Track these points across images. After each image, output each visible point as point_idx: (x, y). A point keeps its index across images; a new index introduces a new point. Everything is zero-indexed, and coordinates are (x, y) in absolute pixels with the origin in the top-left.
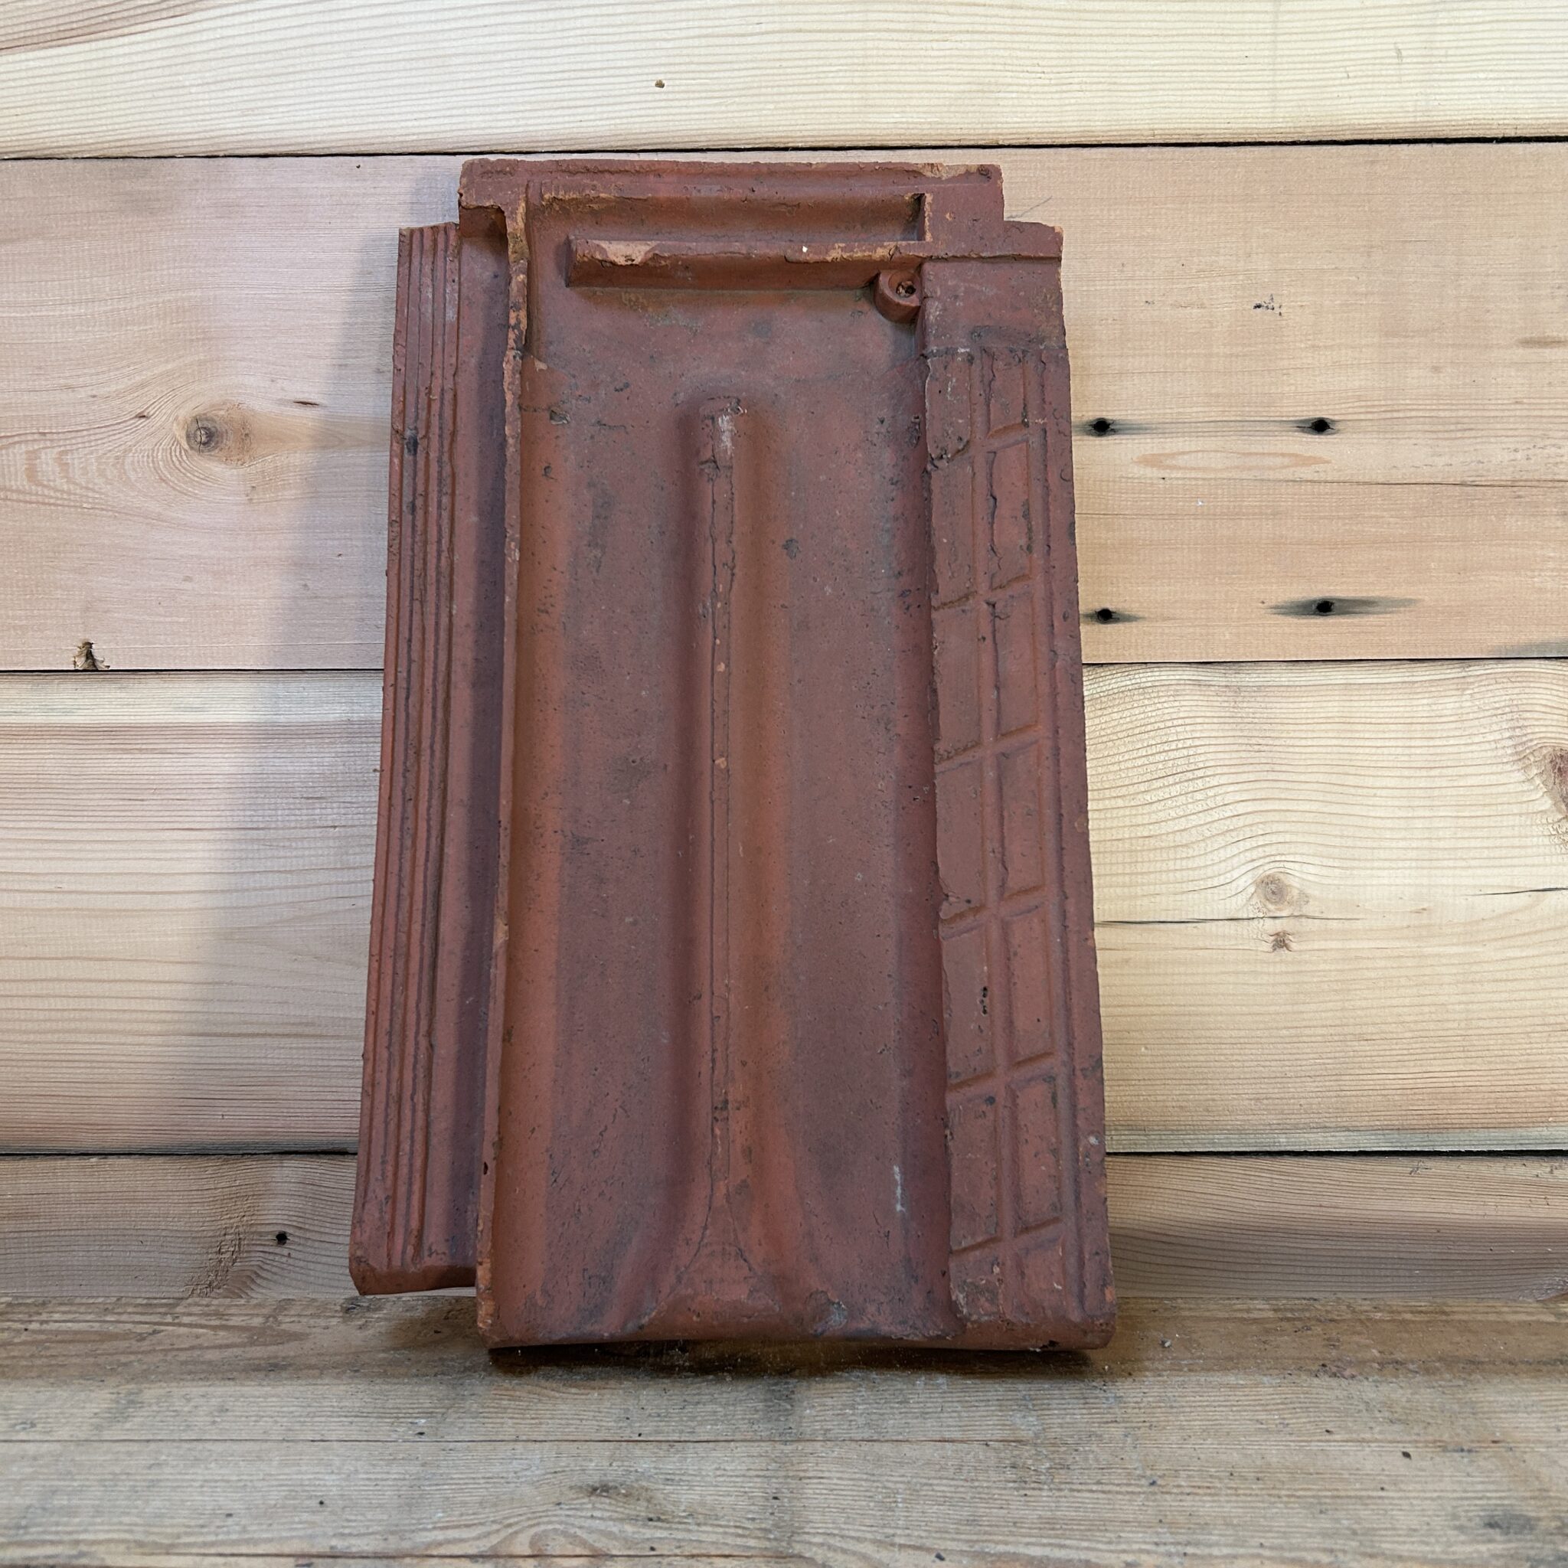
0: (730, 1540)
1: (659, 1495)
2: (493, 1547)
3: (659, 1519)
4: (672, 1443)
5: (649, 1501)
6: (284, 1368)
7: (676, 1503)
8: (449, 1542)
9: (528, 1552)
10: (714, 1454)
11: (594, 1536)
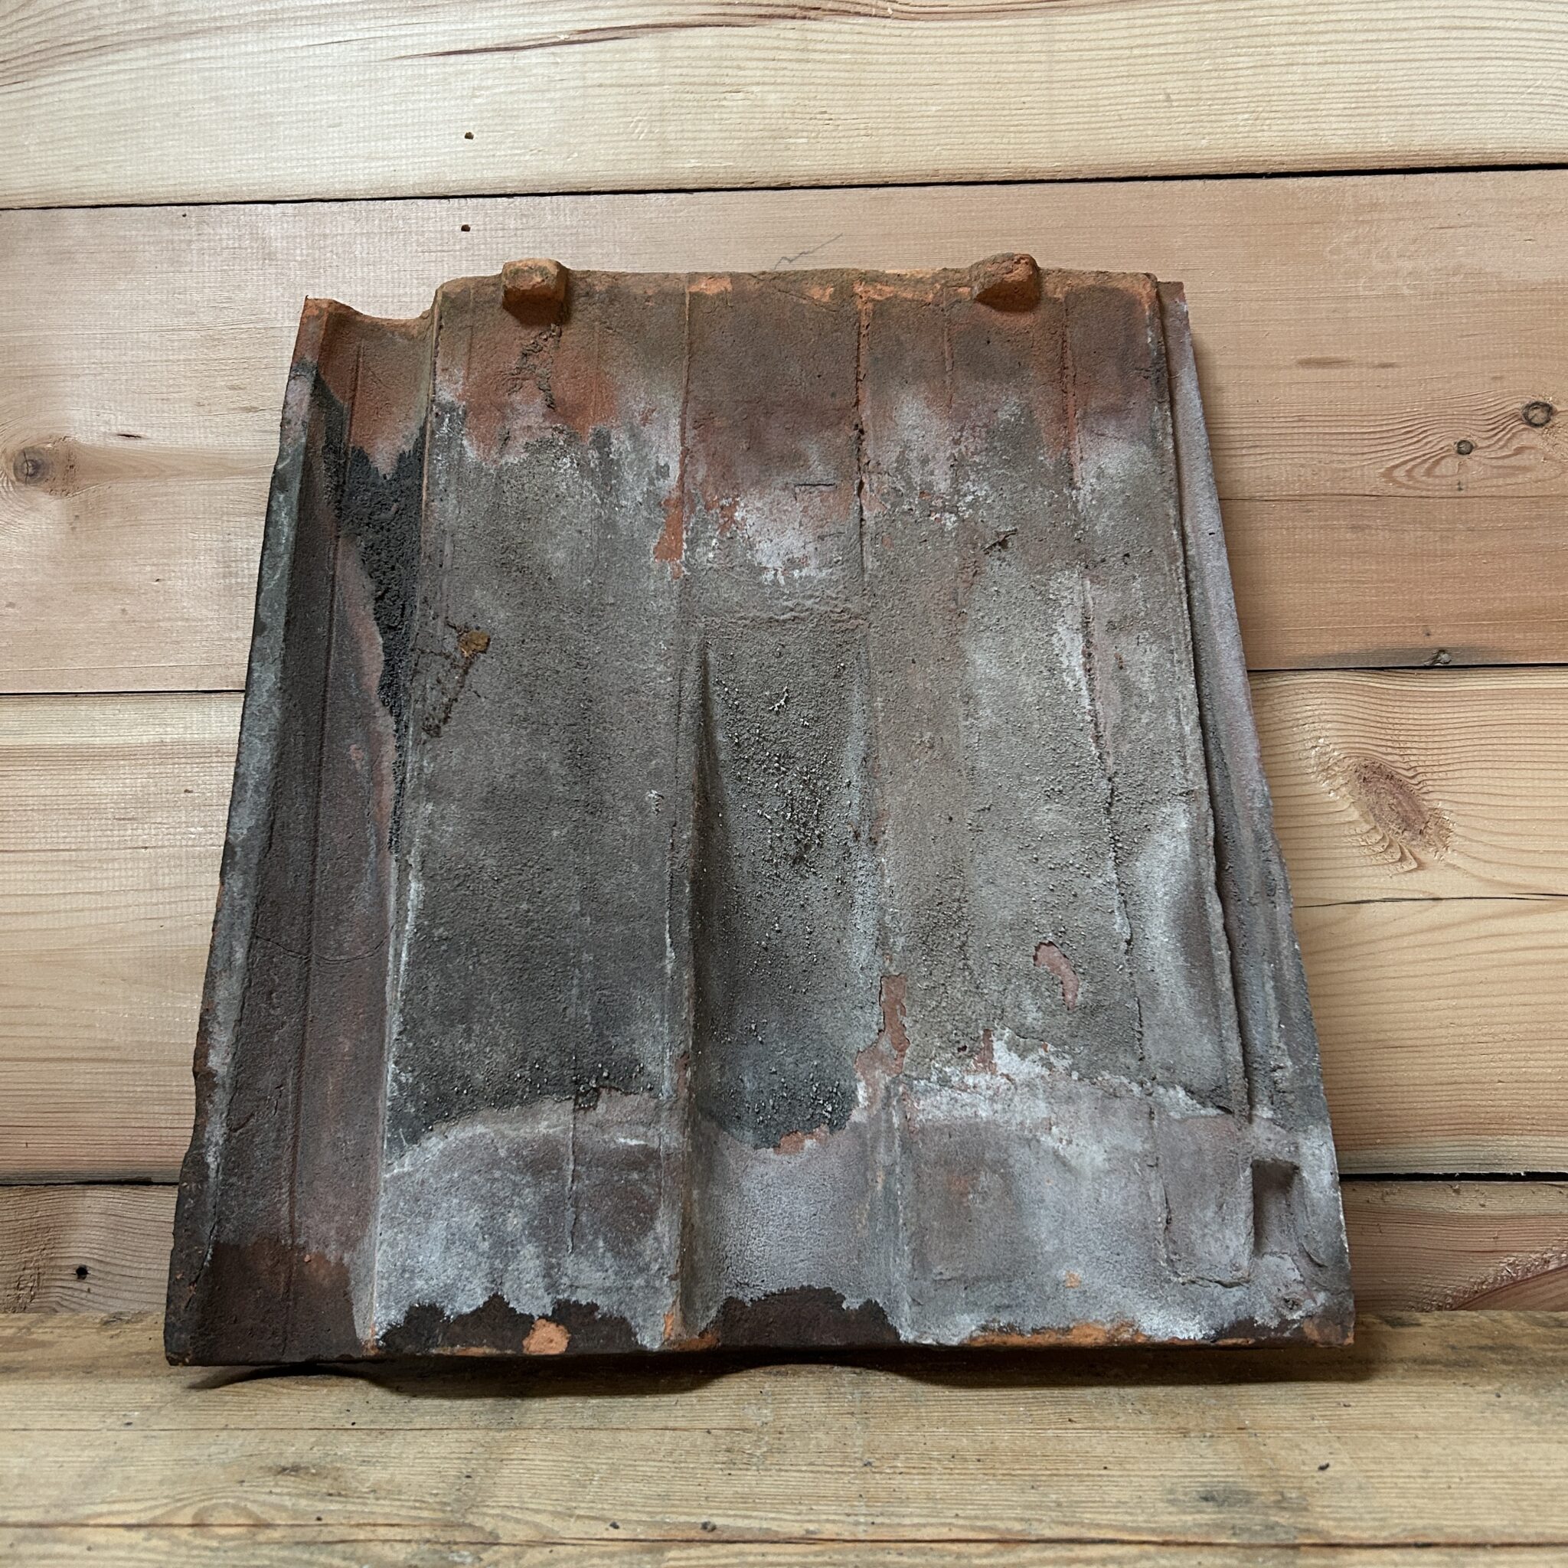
0: (403, 1512)
1: (350, 1474)
2: (155, 1518)
3: (340, 1495)
4: (381, 1431)
5: (336, 1479)
6: (16, 1370)
7: (362, 1482)
8: (111, 1513)
9: (190, 1522)
10: (423, 1440)
11: (262, 1509)
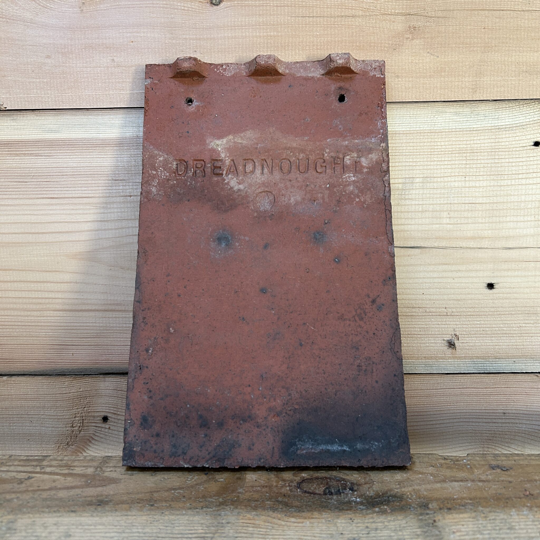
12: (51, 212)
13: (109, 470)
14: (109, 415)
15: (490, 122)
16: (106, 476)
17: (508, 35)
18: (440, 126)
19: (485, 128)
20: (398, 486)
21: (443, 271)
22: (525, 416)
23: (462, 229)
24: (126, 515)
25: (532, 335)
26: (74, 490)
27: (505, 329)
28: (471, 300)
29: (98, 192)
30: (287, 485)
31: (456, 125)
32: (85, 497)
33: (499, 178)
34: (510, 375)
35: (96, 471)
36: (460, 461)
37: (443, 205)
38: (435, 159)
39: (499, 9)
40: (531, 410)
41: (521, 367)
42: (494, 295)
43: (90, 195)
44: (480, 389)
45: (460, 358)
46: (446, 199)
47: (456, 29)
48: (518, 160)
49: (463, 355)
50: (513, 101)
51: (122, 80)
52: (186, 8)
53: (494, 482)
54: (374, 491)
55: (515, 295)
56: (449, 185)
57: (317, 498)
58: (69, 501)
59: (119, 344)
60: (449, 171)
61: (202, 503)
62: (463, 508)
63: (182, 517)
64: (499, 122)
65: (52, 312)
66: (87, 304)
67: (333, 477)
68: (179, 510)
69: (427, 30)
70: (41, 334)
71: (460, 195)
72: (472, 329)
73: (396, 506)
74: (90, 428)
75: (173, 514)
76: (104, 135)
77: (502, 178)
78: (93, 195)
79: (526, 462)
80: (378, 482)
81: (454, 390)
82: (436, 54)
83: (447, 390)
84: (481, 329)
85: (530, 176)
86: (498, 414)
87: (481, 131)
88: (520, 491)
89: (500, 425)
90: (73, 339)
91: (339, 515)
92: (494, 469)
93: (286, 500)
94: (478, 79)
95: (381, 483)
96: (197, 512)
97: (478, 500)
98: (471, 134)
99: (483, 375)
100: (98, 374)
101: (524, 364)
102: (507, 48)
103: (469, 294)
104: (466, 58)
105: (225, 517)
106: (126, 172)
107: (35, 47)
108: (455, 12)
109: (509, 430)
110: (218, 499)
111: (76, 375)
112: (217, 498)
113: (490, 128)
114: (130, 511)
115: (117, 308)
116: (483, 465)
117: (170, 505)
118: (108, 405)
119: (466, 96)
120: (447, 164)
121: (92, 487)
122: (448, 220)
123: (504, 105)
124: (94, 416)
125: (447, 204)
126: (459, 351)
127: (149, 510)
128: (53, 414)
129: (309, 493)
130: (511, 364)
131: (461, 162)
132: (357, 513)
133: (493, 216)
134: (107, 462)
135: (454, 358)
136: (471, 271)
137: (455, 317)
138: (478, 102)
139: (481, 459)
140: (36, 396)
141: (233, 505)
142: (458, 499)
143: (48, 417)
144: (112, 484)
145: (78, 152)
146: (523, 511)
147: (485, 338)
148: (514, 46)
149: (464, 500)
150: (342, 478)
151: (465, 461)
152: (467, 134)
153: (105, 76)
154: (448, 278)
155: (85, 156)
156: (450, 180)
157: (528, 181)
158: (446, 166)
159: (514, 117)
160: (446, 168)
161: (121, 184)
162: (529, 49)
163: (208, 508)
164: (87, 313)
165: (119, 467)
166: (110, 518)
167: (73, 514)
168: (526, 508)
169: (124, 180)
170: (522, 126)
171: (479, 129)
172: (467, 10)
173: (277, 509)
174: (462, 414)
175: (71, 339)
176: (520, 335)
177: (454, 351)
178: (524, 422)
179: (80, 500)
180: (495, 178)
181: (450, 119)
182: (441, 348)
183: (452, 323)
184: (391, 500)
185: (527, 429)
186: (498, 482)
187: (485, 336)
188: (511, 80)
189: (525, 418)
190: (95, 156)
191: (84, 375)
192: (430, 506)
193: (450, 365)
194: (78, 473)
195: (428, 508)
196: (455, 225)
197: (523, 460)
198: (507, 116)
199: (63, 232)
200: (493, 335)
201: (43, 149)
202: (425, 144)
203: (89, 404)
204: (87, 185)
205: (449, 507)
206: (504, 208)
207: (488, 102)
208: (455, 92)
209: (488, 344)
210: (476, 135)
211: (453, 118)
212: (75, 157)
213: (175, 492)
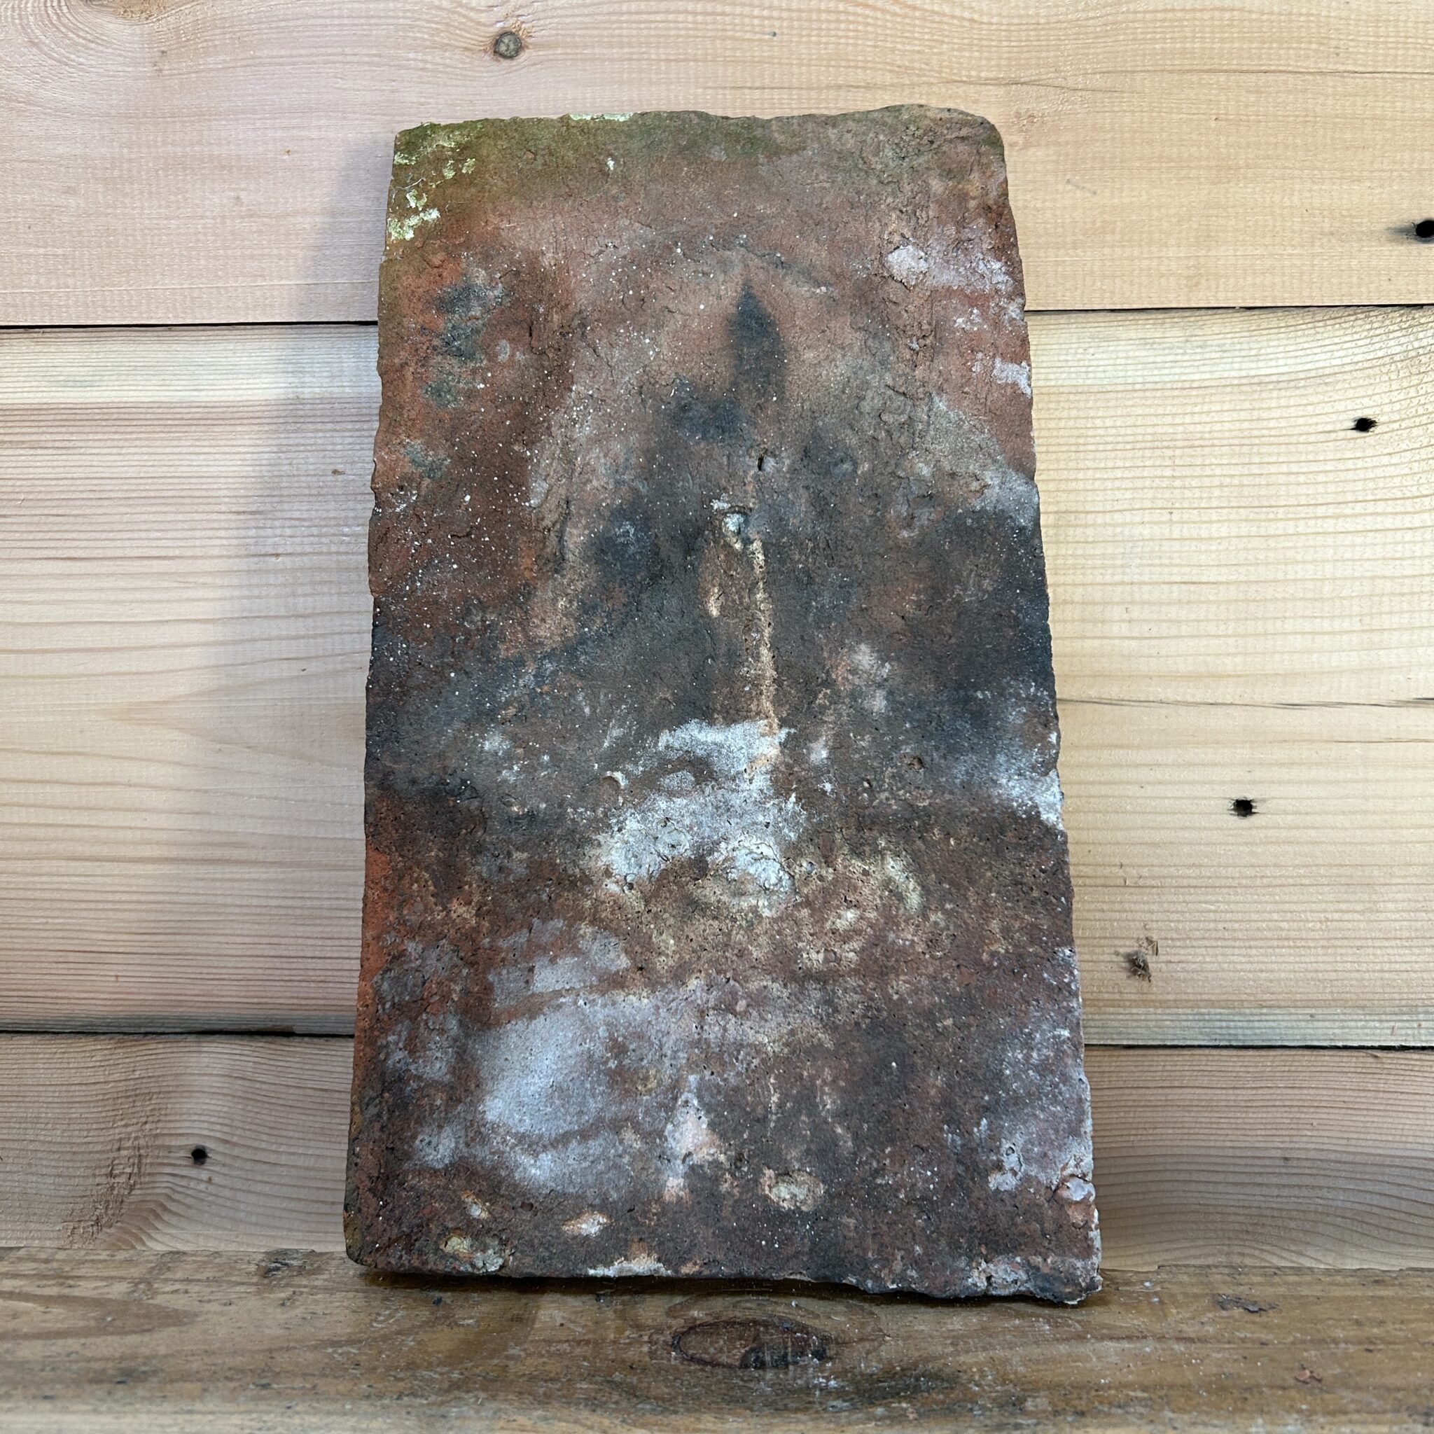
12: (68, 596)
13: (169, 1288)
14: (209, 1144)
15: (1236, 366)
16: (155, 1306)
17: (1280, 137)
18: (1102, 375)
19: (1223, 382)
20: (951, 1349)
21: (1114, 766)
22: (1343, 1167)
23: (1163, 652)
24: (190, 1412)
25: (1358, 943)
26: (60, 1342)
27: (1284, 925)
28: (1190, 844)
29: (190, 543)
30: (646, 1338)
31: (1146, 373)
32: (89, 1361)
33: (1263, 517)
34: (1300, 1052)
35: (134, 1291)
36: (1134, 1284)
37: (1110, 588)
38: (1089, 464)
39: (1254, 68)
40: (1360, 1150)
41: (1331, 1032)
42: (1254, 832)
43: (171, 553)
44: (1218, 1092)
45: (1163, 1004)
46: (1119, 571)
47: (1142, 122)
48: (1314, 467)
49: (1171, 997)
50: (1296, 311)
51: (259, 252)
52: (429, 66)
53: (1219, 1342)
54: (880, 1361)
55: (1313, 833)
56: (1127, 532)
57: (720, 1377)
58: (43, 1370)
59: (239, 953)
60: (1128, 495)
61: (401, 1384)
62: (1120, 1411)
63: (340, 1419)
64: (1261, 364)
65: (63, 863)
66: (157, 843)
67: (776, 1321)
68: (334, 1400)
69: (1065, 123)
70: (34, 921)
71: (1157, 561)
72: (1194, 925)
73: (936, 1403)
74: (159, 1178)
75: (316, 1412)
76: (211, 393)
77: (1271, 516)
78: (177, 552)
79: (1317, 1291)
80: (896, 1337)
81: (1148, 1091)
82: (1088, 186)
83: (1127, 1091)
84: (1220, 926)
85: (1347, 510)
86: (1268, 1162)
87: (1213, 391)
88: (1287, 1369)
89: (1276, 1192)
90: (119, 937)
91: (771, 1424)
92: (1223, 1308)
93: (635, 1380)
94: (1203, 252)
95: (905, 1339)
96: (383, 1407)
97: (1163, 1393)
98: (1185, 397)
99: (1225, 1052)
100: (181, 1033)
101: (1337, 1024)
102: (1278, 173)
103: (1184, 828)
104: (1170, 196)
105: (458, 1423)
106: (267, 492)
107: (35, 166)
108: (1139, 77)
109: (1300, 1207)
110: (448, 1373)
111: (125, 1034)
112: (446, 1369)
113: (1236, 382)
114: (201, 1398)
115: (236, 854)
116: (1196, 1296)
117: (314, 1387)
118: (206, 1118)
119: (1172, 296)
120: (1122, 478)
121: (112, 1334)
122: (1125, 626)
123: (1272, 319)
124: (169, 1147)
125: (1122, 583)
126: (1160, 984)
127: (255, 1399)
128: (59, 1140)
129: (701, 1362)
130: (1303, 1024)
131: (1159, 472)
132: (823, 1418)
133: (1247, 619)
134: (169, 1269)
135: (1145, 1003)
136: (1190, 765)
137: (1147, 890)
138: (1203, 312)
139: (1194, 1280)
140: (16, 1088)
141: (485, 1389)
142: (1110, 1388)
143: (45, 1147)
144: (169, 1325)
145: (140, 439)
146: (1286, 1425)
147: (1229, 951)
148: (1298, 165)
149: (1125, 1392)
150: (798, 1324)
151: (1147, 1284)
152: (1173, 397)
153: (215, 241)
154: (1128, 783)
155: (159, 450)
156: (1128, 520)
157: (1342, 525)
158: (1117, 484)
159: (1301, 353)
160: (1118, 489)
161: (253, 524)
162: (1339, 174)
163: (416, 1396)
164: (155, 866)
165: (199, 1280)
166: (144, 1418)
167: (47, 1406)
168: (1295, 1416)
169: (260, 513)
170: (1323, 378)
171: (1207, 383)
172: (1171, 72)
173: (605, 1403)
174: (1169, 1160)
175: (112, 937)
176: (1325, 943)
177: (1145, 984)
178: (1342, 1183)
179: (74, 1367)
180: (1252, 516)
181: (1127, 358)
182: (1109, 975)
183: (1138, 907)
184: (923, 1387)
185: (1348, 1205)
186: (1229, 1342)
187: (1230, 943)
188: (1290, 255)
189: (1344, 1174)
190: (185, 450)
191: (146, 1034)
192: (1029, 1404)
193: (1135, 1024)
194: (83, 1294)
195: (1023, 1412)
196: (1145, 642)
197: (1310, 1284)
198: (1281, 349)
199: (99, 650)
200: (1252, 943)
201: (50, 430)
202: (1062, 424)
203: (156, 1113)
204: (162, 526)
205: (1079, 1408)
206: (1278, 596)
207: (1230, 314)
208: (1140, 285)
209: (1239, 967)
210: (1200, 400)
211: (1137, 354)
212: (133, 450)
213: (335, 1352)
